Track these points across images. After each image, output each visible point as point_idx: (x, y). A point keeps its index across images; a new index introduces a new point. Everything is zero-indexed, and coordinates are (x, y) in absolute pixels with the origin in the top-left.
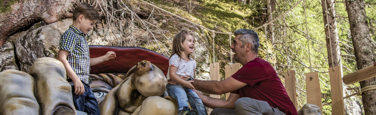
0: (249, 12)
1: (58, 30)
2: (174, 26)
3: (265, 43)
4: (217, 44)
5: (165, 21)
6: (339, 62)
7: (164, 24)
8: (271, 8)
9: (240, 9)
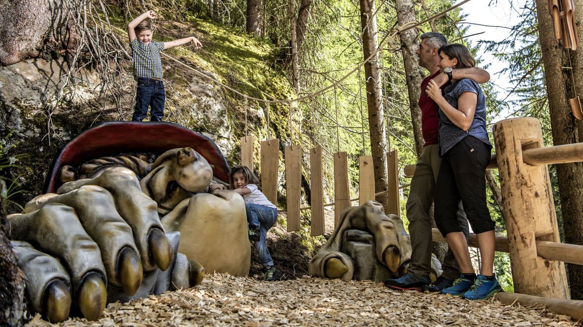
0: (268, 49)
1: (22, 75)
2: (182, 76)
3: (289, 94)
4: (233, 98)
5: (170, 67)
6: (382, 125)
7: (167, 71)
8: (297, 47)
9: (256, 45)
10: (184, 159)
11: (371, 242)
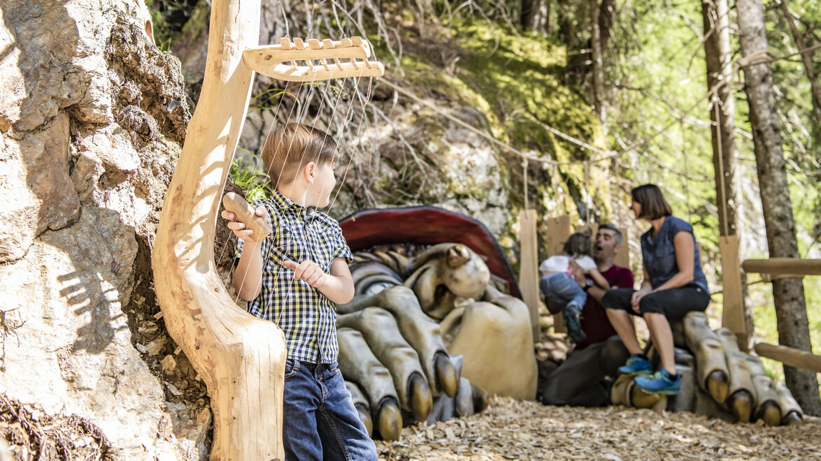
7: (415, 113)
8: (599, 49)
10: (455, 260)
11: (691, 364)
